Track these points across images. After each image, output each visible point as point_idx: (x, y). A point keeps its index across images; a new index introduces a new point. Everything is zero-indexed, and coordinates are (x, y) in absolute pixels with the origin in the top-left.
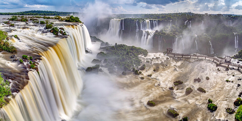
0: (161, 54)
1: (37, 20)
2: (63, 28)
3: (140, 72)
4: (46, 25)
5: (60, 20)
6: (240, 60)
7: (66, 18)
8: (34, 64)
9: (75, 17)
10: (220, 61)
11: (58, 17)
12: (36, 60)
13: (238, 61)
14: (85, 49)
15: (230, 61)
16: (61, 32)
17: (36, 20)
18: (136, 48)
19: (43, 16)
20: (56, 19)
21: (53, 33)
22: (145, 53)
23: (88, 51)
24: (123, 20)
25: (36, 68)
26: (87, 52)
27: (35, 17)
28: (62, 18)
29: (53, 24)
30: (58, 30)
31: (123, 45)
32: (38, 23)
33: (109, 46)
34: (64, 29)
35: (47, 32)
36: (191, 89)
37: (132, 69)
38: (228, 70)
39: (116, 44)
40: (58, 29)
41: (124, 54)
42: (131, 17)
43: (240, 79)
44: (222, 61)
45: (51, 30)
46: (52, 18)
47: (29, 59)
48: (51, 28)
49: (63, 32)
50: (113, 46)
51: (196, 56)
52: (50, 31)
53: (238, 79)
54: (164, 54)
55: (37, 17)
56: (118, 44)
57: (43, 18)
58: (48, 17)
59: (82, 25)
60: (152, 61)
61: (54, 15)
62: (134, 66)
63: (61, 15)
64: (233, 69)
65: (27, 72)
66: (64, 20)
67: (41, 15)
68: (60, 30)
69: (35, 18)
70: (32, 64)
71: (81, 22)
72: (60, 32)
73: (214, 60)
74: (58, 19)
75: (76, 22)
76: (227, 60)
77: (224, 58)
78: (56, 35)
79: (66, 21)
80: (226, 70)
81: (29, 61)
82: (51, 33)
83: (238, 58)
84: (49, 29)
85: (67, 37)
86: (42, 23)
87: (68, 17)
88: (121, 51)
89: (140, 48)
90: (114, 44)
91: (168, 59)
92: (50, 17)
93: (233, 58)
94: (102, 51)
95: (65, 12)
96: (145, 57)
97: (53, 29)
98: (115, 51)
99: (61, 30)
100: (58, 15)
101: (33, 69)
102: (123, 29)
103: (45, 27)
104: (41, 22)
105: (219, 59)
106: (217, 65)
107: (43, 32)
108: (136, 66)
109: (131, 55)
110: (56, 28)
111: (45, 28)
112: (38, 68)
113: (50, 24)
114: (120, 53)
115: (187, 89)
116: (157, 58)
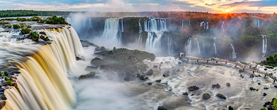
0: (171, 59)
1: (9, 23)
2: (44, 32)
3: (146, 77)
4: (21, 29)
5: (40, 21)
6: (268, 67)
7: (48, 19)
8: (10, 79)
9: (58, 18)
10: (243, 66)
11: (36, 19)
12: (14, 74)
13: (265, 68)
14: (76, 55)
15: (256, 67)
16: (42, 38)
17: (7, 23)
18: (139, 51)
19: (16, 18)
20: (34, 20)
21: (31, 38)
22: (152, 57)
23: (80, 57)
24: (122, 19)
25: (14, 84)
26: (78, 58)
27: (6, 19)
28: (42, 19)
29: (31, 27)
30: (38, 35)
31: (123, 49)
32: (10, 27)
33: (106, 51)
34: (46, 34)
35: (23, 39)
36: (208, 95)
37: (136, 74)
38: (253, 77)
39: (114, 48)
40: (38, 33)
41: (125, 59)
42: (132, 16)
43: (267, 88)
44: (247, 67)
45: (29, 35)
46: (29, 20)
47: (4, 75)
48: (28, 33)
49: (45, 37)
50: (111, 51)
51: (214, 60)
52: (28, 37)
53: (265, 88)
54: (176, 58)
55: (8, 20)
56: (116, 48)
57: (16, 20)
58: (23, 19)
59: (69, 27)
60: (160, 65)
61: (30, 16)
62: (138, 71)
63: (40, 16)
64: (259, 76)
65: (3, 91)
66: (45, 22)
67: (13, 17)
68: (40, 35)
69: (6, 21)
70: (8, 80)
71: (67, 24)
72: (40, 37)
73: (236, 66)
74: (36, 20)
75: (61, 23)
76: (252, 66)
77: (248, 64)
78: (36, 41)
79: (48, 23)
80: (251, 77)
81: (4, 77)
82: (29, 39)
83: (266, 64)
84: (26, 35)
85: (50, 43)
86: (16, 27)
87: (50, 17)
88: (121, 56)
89: (145, 52)
90: (111, 49)
91: (181, 63)
92: (25, 19)
93: (260, 64)
94: (97, 57)
95: (45, 11)
96: (151, 61)
97: (31, 34)
98: (113, 56)
99: (42, 35)
100: (37, 15)
101: (10, 86)
102: (123, 31)
103: (20, 32)
104: (13, 26)
105: (242, 64)
106: (240, 71)
107: (19, 39)
108: (141, 71)
109: (134, 60)
110: (35, 32)
111: (20, 34)
112: (17, 83)
113: (26, 27)
114: (120, 57)
115: (204, 94)
116: (167, 62)
